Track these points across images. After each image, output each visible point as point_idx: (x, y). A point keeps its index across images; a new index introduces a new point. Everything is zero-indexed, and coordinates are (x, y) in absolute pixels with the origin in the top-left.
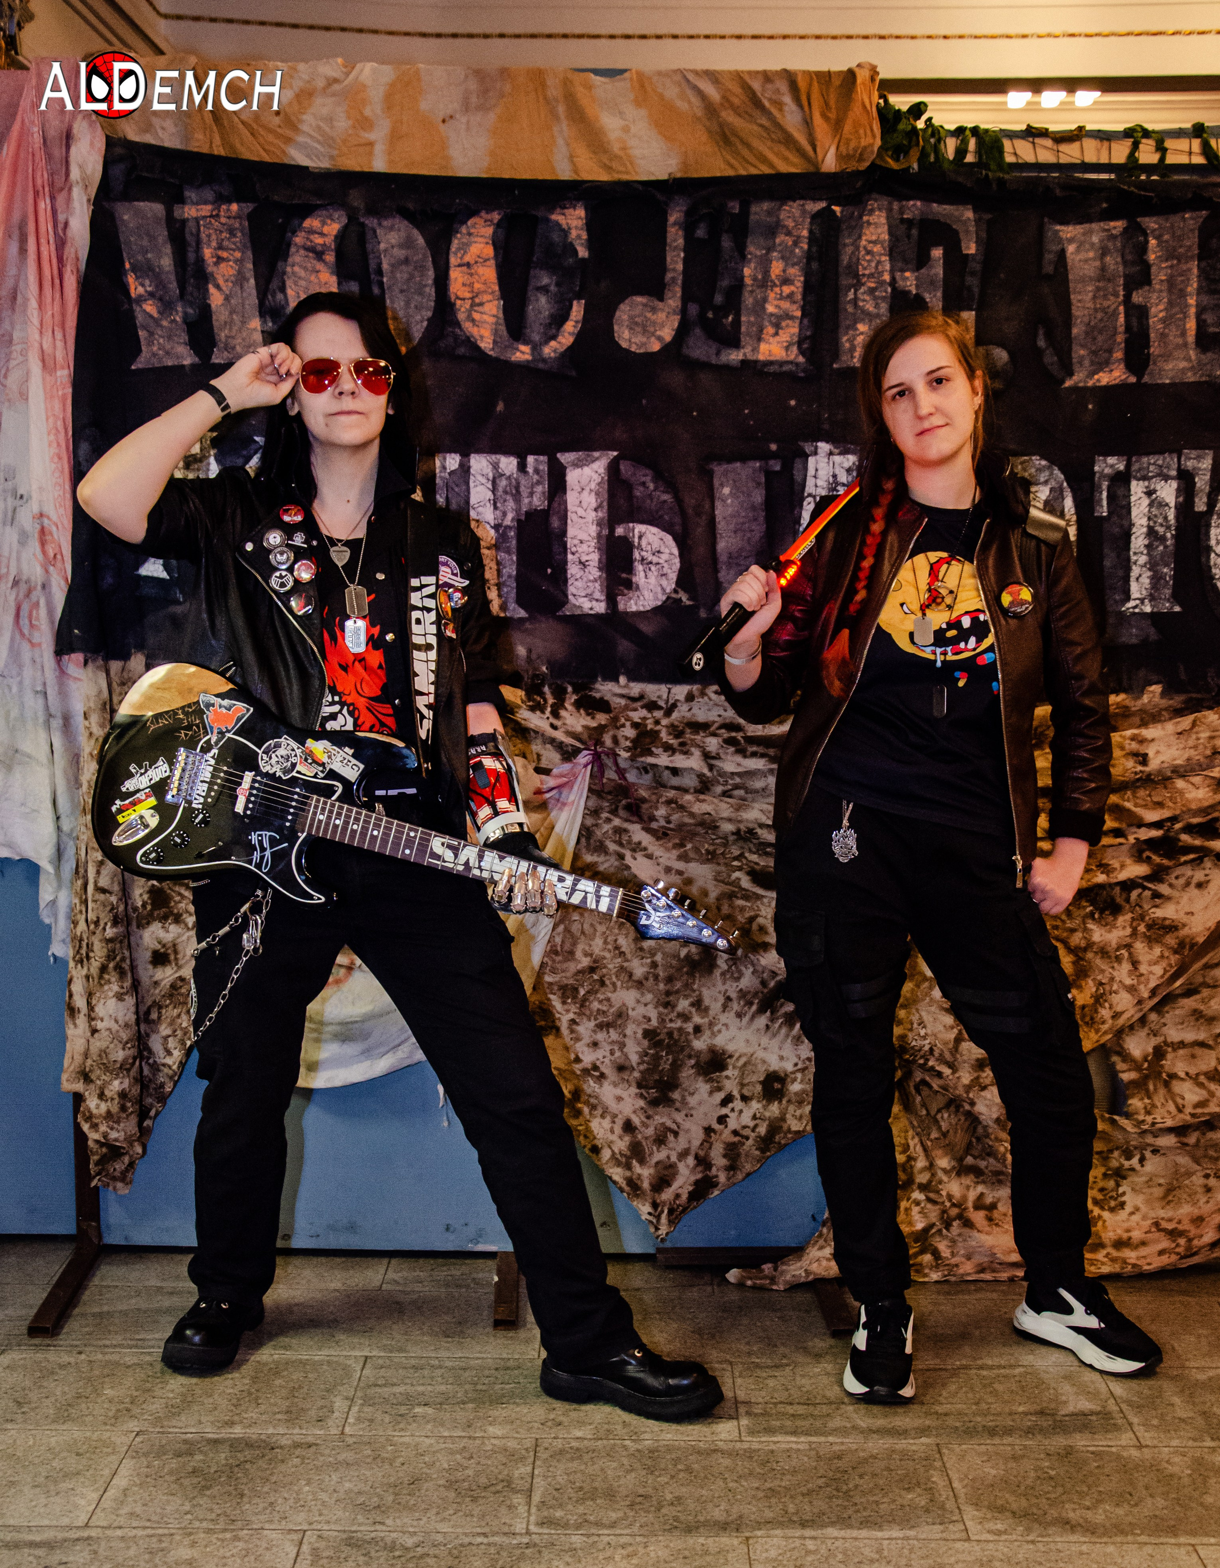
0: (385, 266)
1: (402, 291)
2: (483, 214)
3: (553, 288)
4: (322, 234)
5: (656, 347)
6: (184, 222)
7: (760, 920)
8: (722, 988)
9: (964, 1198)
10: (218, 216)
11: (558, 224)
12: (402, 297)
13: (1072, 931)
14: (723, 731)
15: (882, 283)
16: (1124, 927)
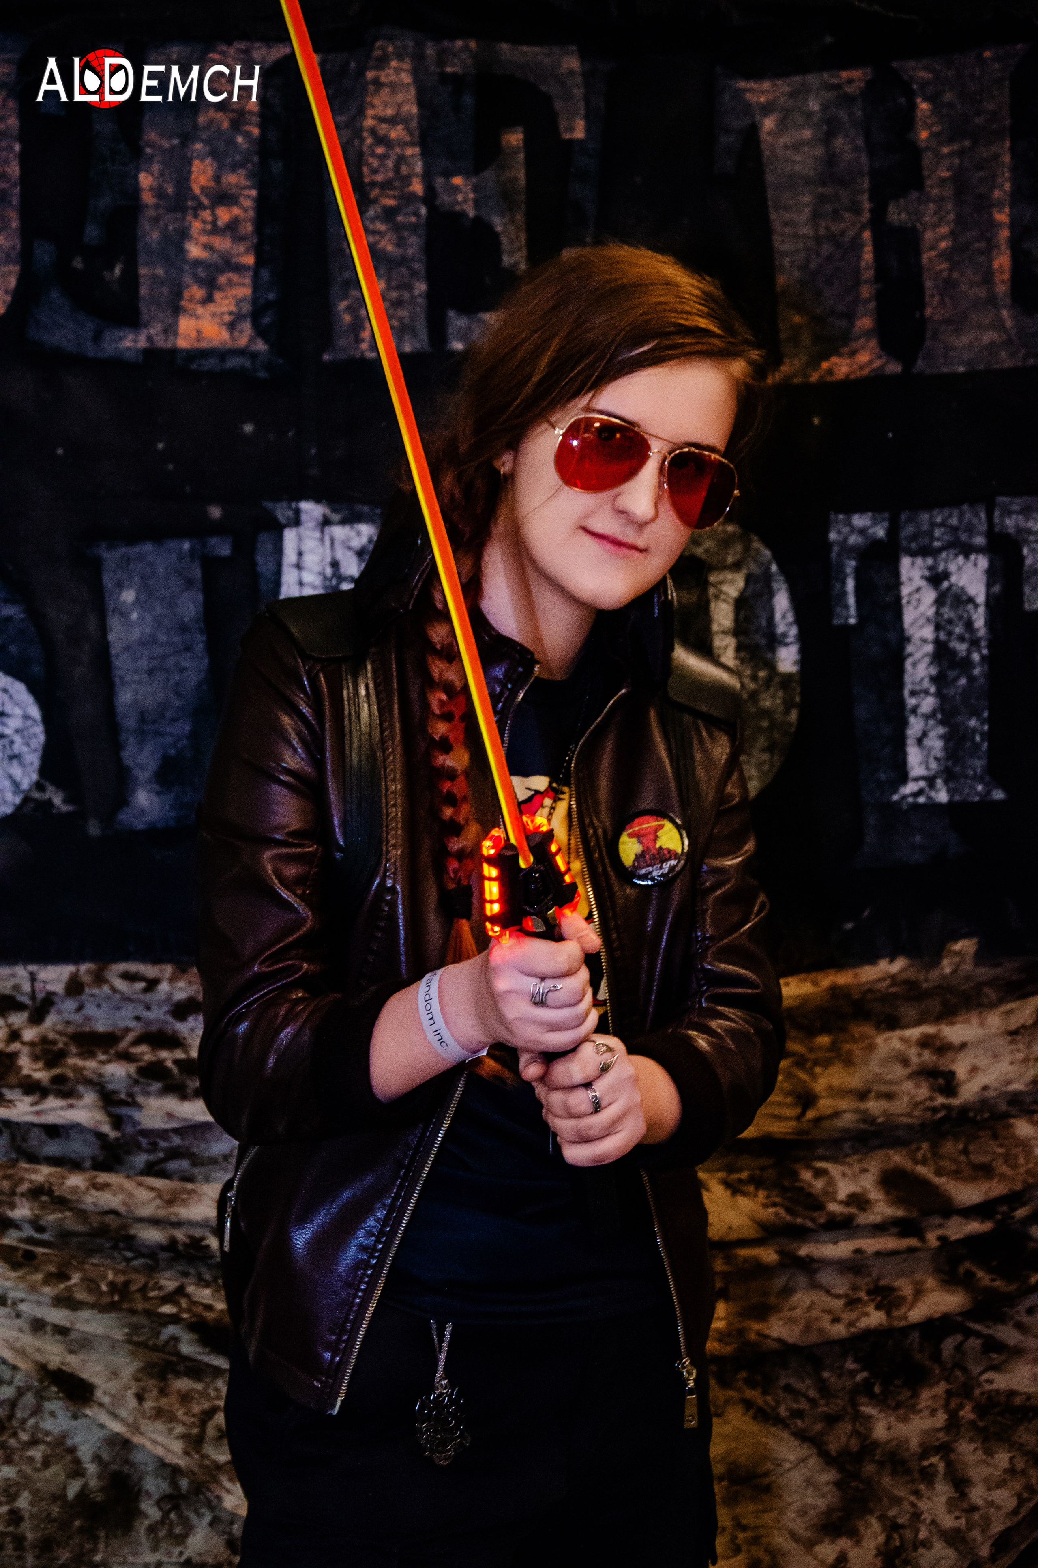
13: (832, 1420)
14: (143, 1048)
15: (410, 198)
16: (933, 1412)
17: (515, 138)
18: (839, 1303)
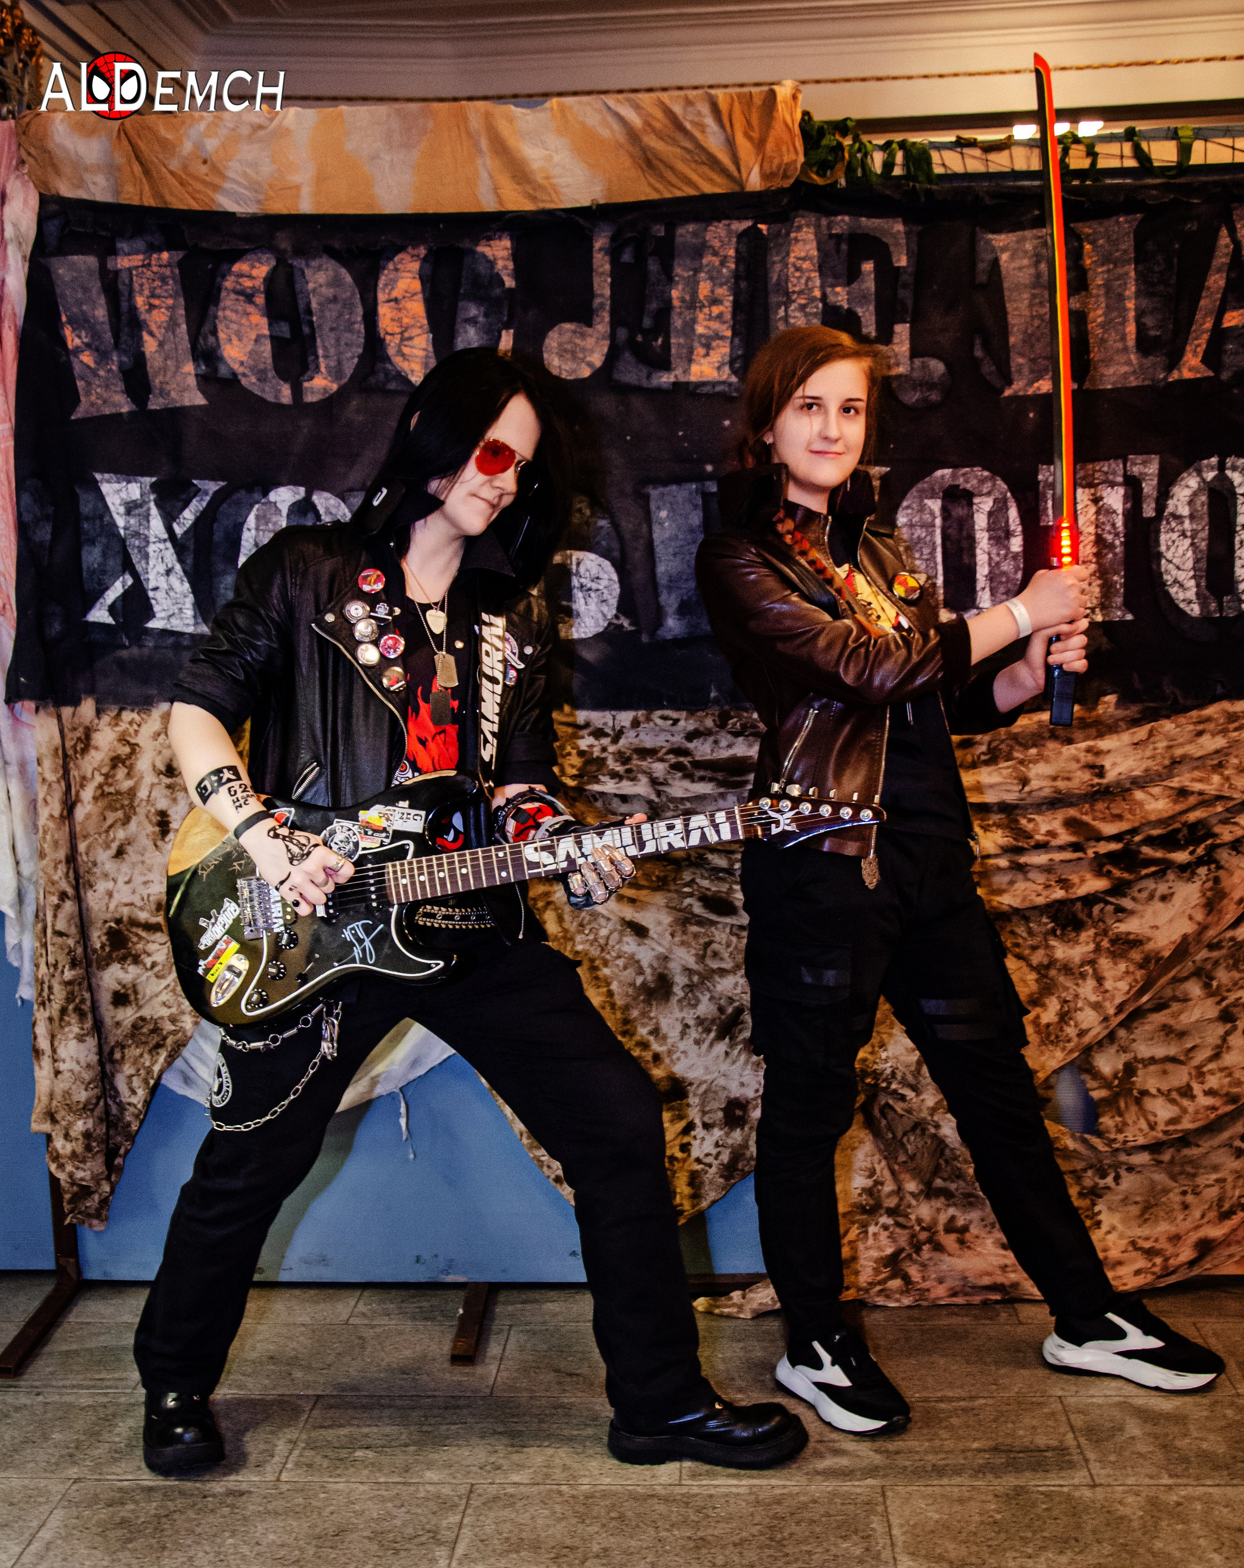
0: (314, 305)
1: (332, 329)
2: (410, 249)
3: (481, 319)
4: (250, 277)
5: (586, 373)
6: (117, 273)
7: (715, 946)
8: (679, 1015)
9: (935, 1222)
10: (149, 265)
11: (484, 256)
12: (332, 335)
13: (1034, 948)
14: (671, 756)
15: (813, 299)
16: (1087, 943)
17: (868, 267)
18: (1040, 887)
